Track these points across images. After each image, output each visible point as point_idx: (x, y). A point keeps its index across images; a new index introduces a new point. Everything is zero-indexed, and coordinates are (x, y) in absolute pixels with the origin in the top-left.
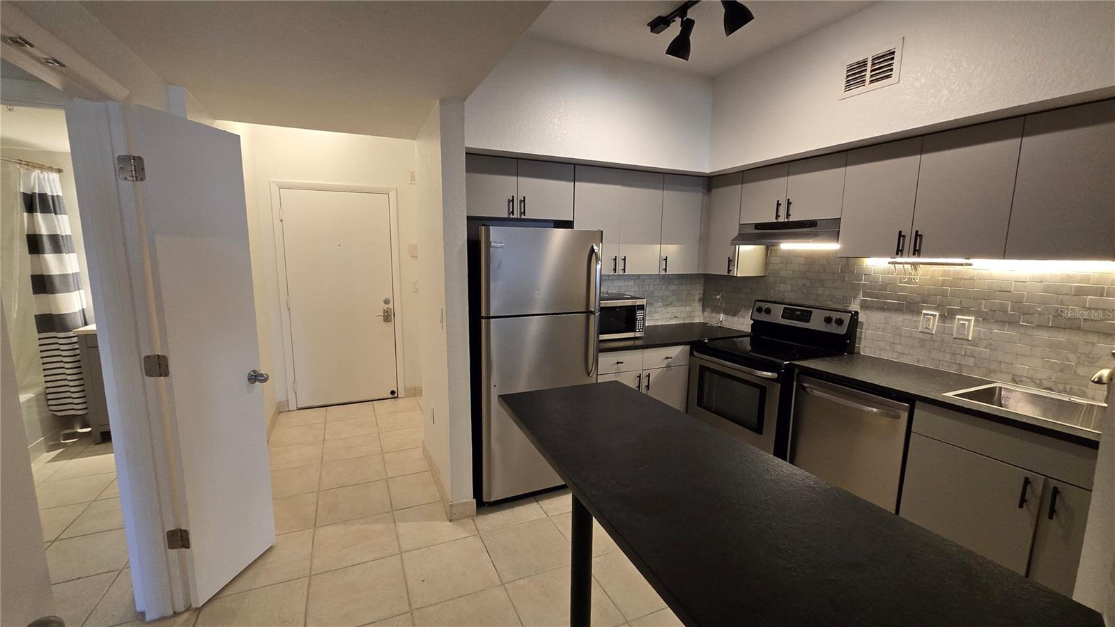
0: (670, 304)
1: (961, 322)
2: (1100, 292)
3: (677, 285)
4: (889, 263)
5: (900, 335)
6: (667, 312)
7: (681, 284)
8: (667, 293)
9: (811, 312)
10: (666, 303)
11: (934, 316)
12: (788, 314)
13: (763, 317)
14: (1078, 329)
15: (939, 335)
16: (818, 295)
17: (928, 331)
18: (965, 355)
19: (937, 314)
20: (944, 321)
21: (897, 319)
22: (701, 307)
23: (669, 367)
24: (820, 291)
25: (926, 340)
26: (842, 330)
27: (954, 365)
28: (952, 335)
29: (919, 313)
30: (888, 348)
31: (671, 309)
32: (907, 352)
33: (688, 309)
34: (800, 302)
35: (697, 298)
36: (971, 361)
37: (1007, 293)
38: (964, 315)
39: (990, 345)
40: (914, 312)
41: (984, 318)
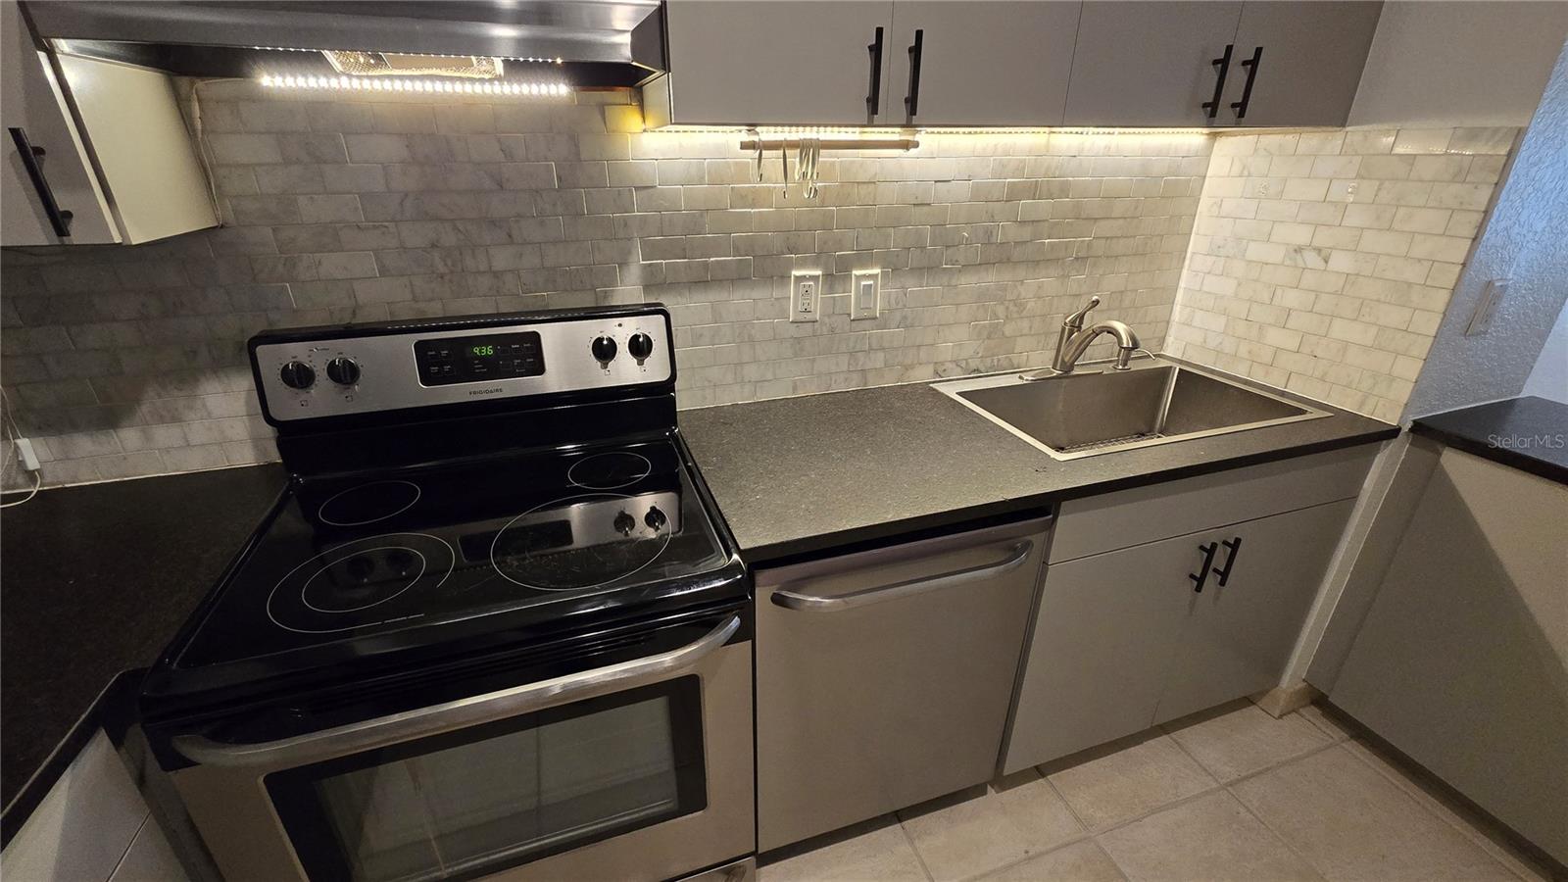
1: (863, 283)
2: (1034, 190)
4: (744, 146)
5: (752, 341)
9: (536, 336)
11: (815, 278)
12: (437, 363)
13: (322, 401)
14: (1009, 260)
15: (826, 320)
16: (497, 275)
17: (809, 316)
18: (871, 349)
19: (819, 273)
20: (831, 290)
21: (741, 301)
24: (502, 259)
25: (807, 338)
26: (654, 371)
27: (855, 376)
28: (849, 315)
29: (784, 278)
30: (730, 378)
32: (769, 376)
34: (435, 310)
36: (878, 360)
37: (926, 208)
38: (863, 266)
39: (905, 318)
40: (772, 277)
41: (895, 267)
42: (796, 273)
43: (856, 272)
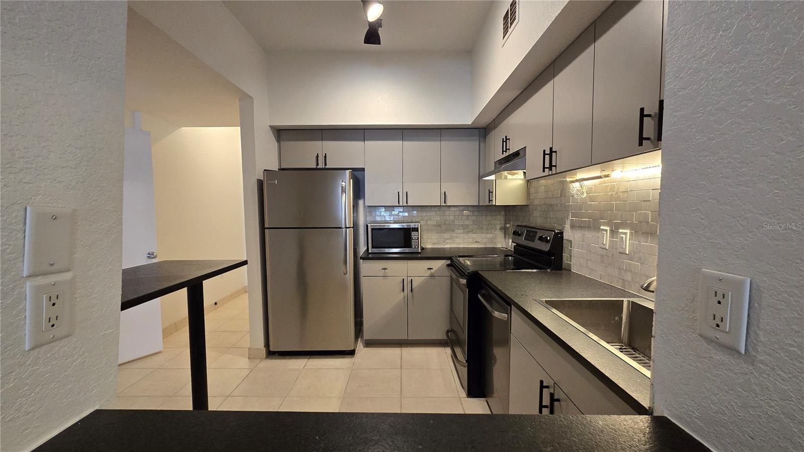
0: (472, 231)
1: (621, 236)
3: (477, 216)
5: (590, 251)
6: (468, 238)
7: (482, 216)
8: (467, 222)
9: (537, 232)
10: (468, 230)
11: (607, 231)
12: (527, 235)
13: (516, 239)
15: (610, 249)
17: (603, 246)
18: (626, 270)
19: (609, 229)
20: (612, 236)
21: (589, 236)
22: (503, 234)
23: (432, 276)
25: (603, 256)
27: (620, 281)
28: (617, 250)
29: (599, 229)
30: (585, 265)
31: (472, 235)
32: (594, 269)
33: (489, 236)
35: (499, 228)
36: (630, 277)
37: (648, 203)
38: (624, 228)
39: (640, 258)
40: (596, 228)
41: (636, 230)
42: (602, 227)
43: (620, 231)
